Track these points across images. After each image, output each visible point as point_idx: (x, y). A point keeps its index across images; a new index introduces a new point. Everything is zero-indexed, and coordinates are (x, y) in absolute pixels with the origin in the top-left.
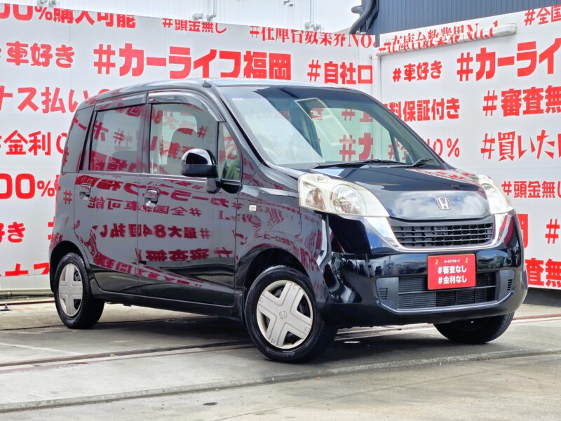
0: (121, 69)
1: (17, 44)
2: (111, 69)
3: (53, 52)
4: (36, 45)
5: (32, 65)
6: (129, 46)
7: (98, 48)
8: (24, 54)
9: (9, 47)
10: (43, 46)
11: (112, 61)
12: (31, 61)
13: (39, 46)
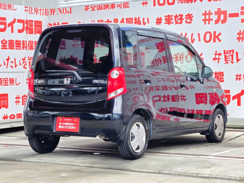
0: (216, 21)
1: (169, 16)
2: (211, 22)
3: (184, 17)
4: (176, 15)
5: (175, 24)
6: (219, 9)
7: (204, 13)
8: (171, 20)
9: (165, 18)
10: (180, 15)
11: (211, 18)
12: (175, 23)
13: (178, 15)
